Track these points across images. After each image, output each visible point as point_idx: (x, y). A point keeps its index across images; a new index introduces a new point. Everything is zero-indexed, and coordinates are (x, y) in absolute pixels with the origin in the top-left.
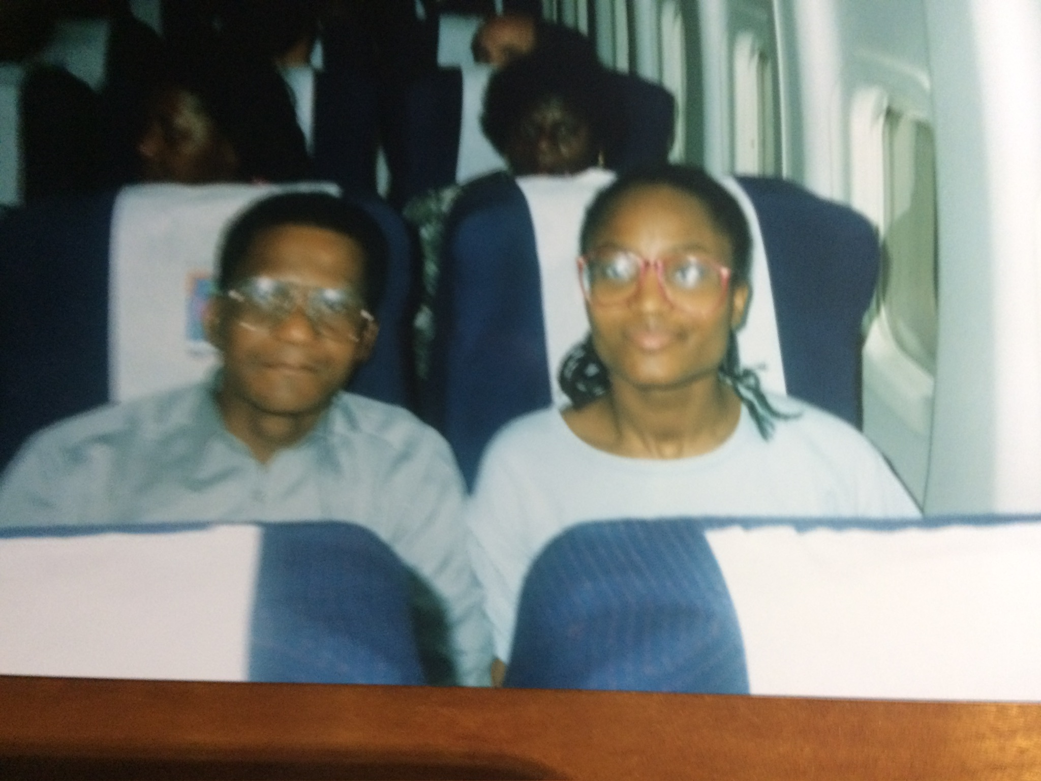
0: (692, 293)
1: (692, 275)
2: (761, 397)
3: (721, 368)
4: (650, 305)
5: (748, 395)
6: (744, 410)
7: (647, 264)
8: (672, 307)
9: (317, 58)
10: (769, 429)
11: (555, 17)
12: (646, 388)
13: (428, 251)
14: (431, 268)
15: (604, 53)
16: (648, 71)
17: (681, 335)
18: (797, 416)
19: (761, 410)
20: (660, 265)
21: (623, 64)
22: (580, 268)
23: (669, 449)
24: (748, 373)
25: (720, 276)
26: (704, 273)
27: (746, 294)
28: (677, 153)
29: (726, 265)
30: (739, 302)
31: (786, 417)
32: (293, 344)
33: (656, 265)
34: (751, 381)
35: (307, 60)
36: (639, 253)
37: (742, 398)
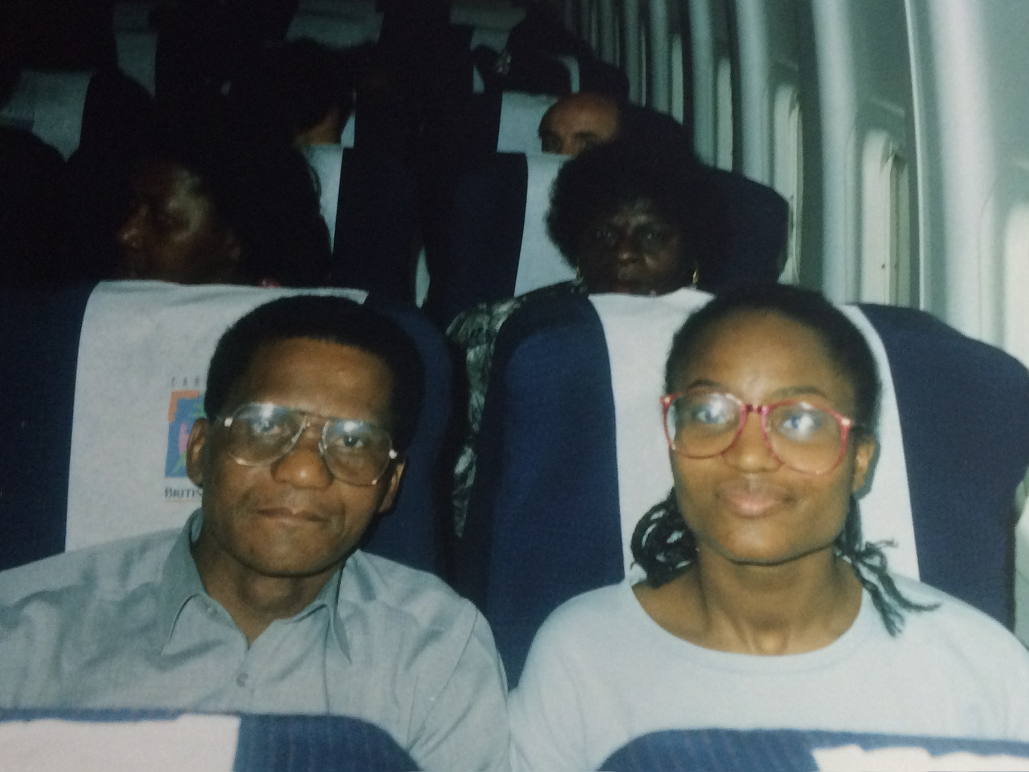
0: (804, 446)
1: (805, 423)
2: (887, 581)
3: (837, 542)
4: (750, 459)
5: (872, 578)
6: (866, 596)
7: (749, 408)
8: (780, 462)
9: (348, 137)
10: (898, 624)
11: (644, 102)
12: (742, 563)
13: (475, 378)
14: (477, 399)
15: (703, 146)
16: (756, 171)
17: (789, 499)
18: (932, 608)
19: (887, 598)
20: (765, 409)
21: (725, 162)
22: (665, 410)
23: (770, 642)
24: (871, 550)
25: (839, 427)
26: (819, 424)
27: (872, 449)
28: (789, 274)
29: (848, 416)
30: (862, 461)
31: (919, 608)
32: (298, 487)
33: (760, 410)
34: (876, 561)
35: (336, 139)
36: (739, 395)
37: (864, 582)
